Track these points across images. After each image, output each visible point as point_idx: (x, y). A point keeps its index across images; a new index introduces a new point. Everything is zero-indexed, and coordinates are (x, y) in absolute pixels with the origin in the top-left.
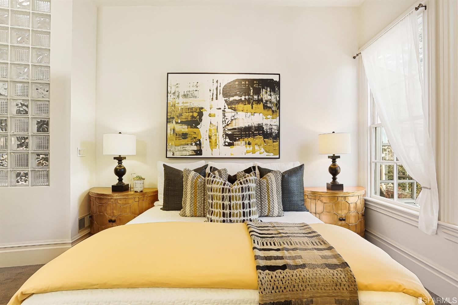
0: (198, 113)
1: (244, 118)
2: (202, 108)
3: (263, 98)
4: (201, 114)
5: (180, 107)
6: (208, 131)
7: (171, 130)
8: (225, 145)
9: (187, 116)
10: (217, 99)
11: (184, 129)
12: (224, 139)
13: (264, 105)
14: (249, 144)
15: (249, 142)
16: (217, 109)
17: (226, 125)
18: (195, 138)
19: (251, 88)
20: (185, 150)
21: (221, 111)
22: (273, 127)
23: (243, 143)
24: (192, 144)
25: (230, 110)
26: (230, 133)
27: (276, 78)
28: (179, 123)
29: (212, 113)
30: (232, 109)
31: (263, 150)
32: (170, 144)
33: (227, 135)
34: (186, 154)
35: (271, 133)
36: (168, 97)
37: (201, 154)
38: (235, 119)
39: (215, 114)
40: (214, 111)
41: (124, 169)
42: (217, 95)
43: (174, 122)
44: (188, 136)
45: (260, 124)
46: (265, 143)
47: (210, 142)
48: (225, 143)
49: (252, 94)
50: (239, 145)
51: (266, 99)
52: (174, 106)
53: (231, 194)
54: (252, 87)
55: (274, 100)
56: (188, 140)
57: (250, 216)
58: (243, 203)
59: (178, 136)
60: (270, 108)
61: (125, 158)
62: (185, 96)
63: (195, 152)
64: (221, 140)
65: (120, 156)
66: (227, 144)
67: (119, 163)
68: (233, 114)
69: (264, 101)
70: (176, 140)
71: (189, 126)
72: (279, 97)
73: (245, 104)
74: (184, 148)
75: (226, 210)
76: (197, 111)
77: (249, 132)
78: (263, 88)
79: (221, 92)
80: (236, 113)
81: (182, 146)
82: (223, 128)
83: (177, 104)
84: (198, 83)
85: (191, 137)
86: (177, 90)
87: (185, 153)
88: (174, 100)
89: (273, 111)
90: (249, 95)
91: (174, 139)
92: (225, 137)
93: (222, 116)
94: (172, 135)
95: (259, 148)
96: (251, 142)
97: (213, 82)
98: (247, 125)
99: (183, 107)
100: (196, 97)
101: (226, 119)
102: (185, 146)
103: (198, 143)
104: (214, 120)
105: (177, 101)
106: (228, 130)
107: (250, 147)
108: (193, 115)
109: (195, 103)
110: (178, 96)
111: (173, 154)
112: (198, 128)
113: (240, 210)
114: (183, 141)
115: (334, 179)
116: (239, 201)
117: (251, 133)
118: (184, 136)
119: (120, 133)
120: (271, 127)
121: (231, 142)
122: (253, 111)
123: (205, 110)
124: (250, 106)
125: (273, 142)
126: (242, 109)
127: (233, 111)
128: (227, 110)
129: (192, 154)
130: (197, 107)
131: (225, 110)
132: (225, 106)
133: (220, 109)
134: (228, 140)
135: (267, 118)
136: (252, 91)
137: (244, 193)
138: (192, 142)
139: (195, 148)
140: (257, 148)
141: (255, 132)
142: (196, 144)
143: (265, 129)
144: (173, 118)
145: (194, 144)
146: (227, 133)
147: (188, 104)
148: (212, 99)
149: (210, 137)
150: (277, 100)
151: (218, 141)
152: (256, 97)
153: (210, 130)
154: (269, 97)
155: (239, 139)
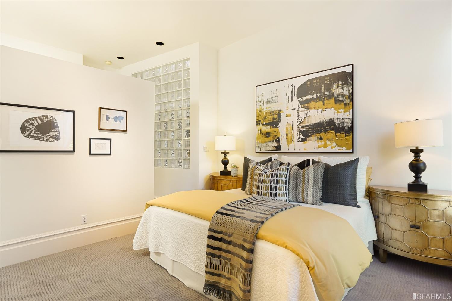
0: (278, 115)
1: (316, 115)
2: (281, 110)
3: (335, 93)
4: (279, 116)
5: (265, 112)
6: (285, 130)
7: (259, 131)
8: (299, 141)
9: (270, 118)
10: (292, 101)
11: (267, 129)
12: (299, 136)
13: (335, 100)
14: (321, 139)
15: (321, 137)
16: (293, 109)
17: (300, 123)
18: (275, 136)
19: (322, 85)
20: (269, 146)
21: (295, 110)
22: (346, 120)
23: (315, 138)
24: (273, 141)
25: (303, 109)
26: (303, 129)
27: (349, 69)
28: (265, 125)
29: (288, 113)
30: (305, 108)
31: (334, 144)
32: (258, 142)
33: (300, 132)
34: (270, 149)
35: (343, 127)
36: (257, 105)
37: (280, 150)
38: (308, 117)
39: (290, 114)
40: (290, 112)
41: (228, 160)
42: (292, 97)
43: (261, 124)
44: (270, 135)
45: (332, 119)
46: (337, 137)
47: (287, 139)
48: (299, 139)
49: (323, 91)
50: (312, 141)
51: (338, 93)
52: (261, 111)
53: (263, 178)
54: (324, 83)
55: (346, 93)
56: (270, 138)
57: (276, 197)
58: (271, 186)
59: (263, 135)
60: (342, 101)
61: (229, 153)
62: (268, 102)
63: (275, 148)
64: (296, 137)
65: (225, 151)
66: (300, 140)
67: (225, 156)
68: (306, 112)
69: (336, 96)
70: (262, 138)
71: (271, 127)
72: (353, 89)
73: (317, 102)
74: (267, 144)
75: (259, 189)
76: (277, 114)
77: (321, 128)
78: (334, 82)
79: (296, 94)
80: (309, 111)
81: (266, 143)
82: (298, 125)
83: (263, 109)
84: (277, 90)
85: (273, 135)
86: (263, 98)
87: (268, 148)
88: (261, 107)
89: (345, 105)
90: (320, 92)
91: (261, 138)
92: (299, 134)
93: (296, 115)
94: (259, 135)
95: (331, 142)
96: (322, 137)
97: (289, 87)
98: (319, 122)
99: (267, 112)
100: (276, 102)
101: (300, 117)
102: (268, 143)
103: (278, 140)
104: (290, 119)
105: (263, 107)
106: (301, 127)
107: (321, 142)
108: (274, 117)
109: (274, 107)
110: (263, 103)
111: (260, 150)
112: (277, 127)
113: (268, 191)
114: (268, 139)
115: (417, 177)
116: (268, 183)
117: (322, 128)
118: (268, 135)
119: (225, 135)
120: (343, 121)
121: (304, 138)
122: (324, 107)
123: (283, 112)
124: (321, 103)
125: (346, 136)
126: (313, 106)
127: (306, 109)
128: (301, 109)
129: (274, 149)
130: (277, 110)
131: (299, 109)
132: (299, 106)
133: (294, 109)
134: (301, 136)
135: (338, 112)
136: (323, 88)
137: (273, 178)
138: (273, 139)
139: (275, 144)
140: (328, 142)
141: (326, 128)
142: (276, 141)
143: (337, 123)
144: (260, 121)
145: (275, 141)
146: (301, 130)
147: (270, 109)
148: (288, 101)
149: (287, 135)
150: (349, 92)
151: (293, 137)
152: (327, 93)
153: (287, 129)
154: (341, 91)
155: (311, 135)
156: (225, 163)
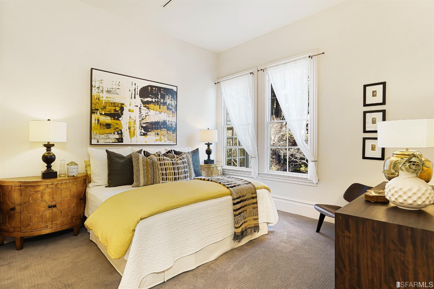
0: (120, 107)
1: (154, 115)
2: (123, 104)
3: (167, 102)
4: (122, 109)
5: (104, 100)
6: (128, 123)
7: (95, 120)
8: (141, 135)
9: (110, 109)
10: (135, 98)
11: (107, 120)
12: (140, 130)
13: (167, 107)
14: (158, 134)
15: (158, 133)
16: (135, 106)
17: (142, 119)
18: (117, 128)
19: (159, 94)
20: (109, 138)
21: (138, 108)
22: (173, 123)
23: (154, 133)
24: (114, 133)
25: (145, 108)
26: (144, 125)
27: (175, 89)
28: (103, 115)
29: (131, 109)
30: (146, 108)
31: (166, 139)
32: (95, 133)
33: (142, 127)
34: (110, 141)
35: (172, 127)
36: (93, 90)
37: (122, 142)
38: (148, 115)
39: (133, 110)
40: (132, 108)
41: (54, 155)
42: (135, 95)
43: (98, 113)
44: (111, 126)
45: (165, 120)
46: (168, 134)
47: (129, 132)
48: (141, 133)
49: (159, 98)
50: (151, 135)
51: (169, 103)
52: (99, 99)
54: (160, 92)
55: (173, 104)
56: (111, 130)
59: (102, 126)
60: (171, 109)
61: (53, 145)
62: (108, 92)
63: (117, 140)
64: (138, 131)
65: (49, 143)
66: (142, 134)
67: (47, 150)
68: (147, 111)
69: (167, 104)
70: (100, 129)
71: (112, 118)
72: (177, 102)
73: (155, 105)
74: (107, 136)
76: (119, 106)
77: (158, 126)
78: (167, 95)
79: (138, 93)
80: (149, 111)
81: (106, 135)
82: (140, 121)
83: (101, 97)
84: (119, 82)
85: (114, 127)
86: (101, 85)
87: (108, 141)
88: (98, 94)
89: (173, 112)
90: (158, 98)
91: (99, 128)
92: (141, 129)
93: (138, 112)
94: (97, 125)
95: (164, 138)
96: (159, 133)
97: (132, 84)
98: (156, 121)
99: (107, 101)
100: (118, 94)
101: (142, 114)
102: (109, 135)
103: (120, 132)
104: (132, 115)
105: (101, 95)
106: (143, 123)
107: (158, 137)
108: (116, 109)
109: (118, 100)
110: (102, 91)
111: (98, 142)
112: (119, 120)
114: (108, 131)
115: (209, 157)
117: (159, 126)
118: (108, 126)
119: (49, 120)
120: (172, 123)
121: (145, 132)
122: (160, 110)
123: (126, 106)
124: (158, 106)
125: (173, 133)
126: (152, 108)
127: (147, 109)
128: (142, 108)
129: (115, 141)
130: (119, 103)
131: (141, 107)
132: (141, 105)
133: (137, 106)
134: (143, 131)
135: (169, 117)
136: (160, 95)
138: (115, 131)
139: (117, 136)
140: (162, 137)
141: (161, 126)
142: (118, 134)
143: (168, 124)
144: (97, 110)
145: (116, 133)
146: (143, 125)
147: (111, 99)
148: (131, 97)
149: (129, 128)
150: (175, 104)
151: (135, 131)
152: (162, 100)
153: (130, 123)
154: (171, 102)
155: (151, 130)
156: (49, 159)
